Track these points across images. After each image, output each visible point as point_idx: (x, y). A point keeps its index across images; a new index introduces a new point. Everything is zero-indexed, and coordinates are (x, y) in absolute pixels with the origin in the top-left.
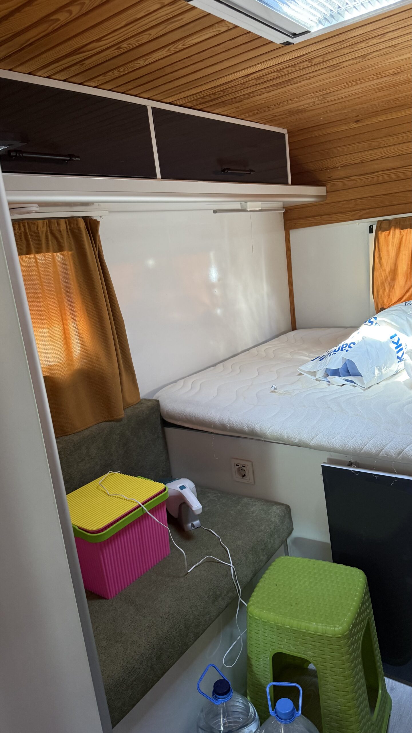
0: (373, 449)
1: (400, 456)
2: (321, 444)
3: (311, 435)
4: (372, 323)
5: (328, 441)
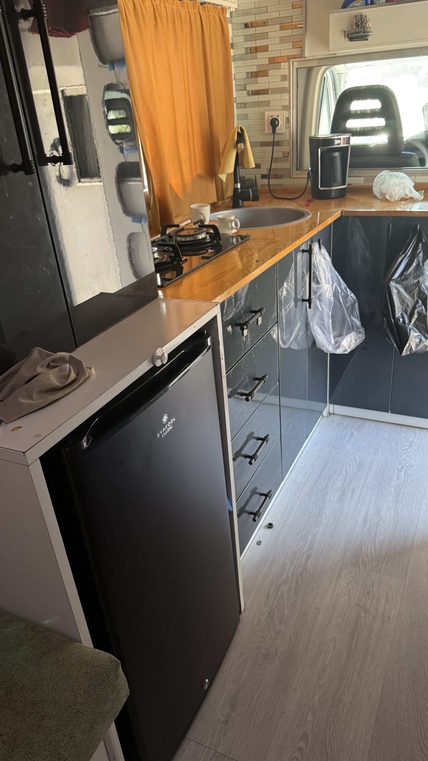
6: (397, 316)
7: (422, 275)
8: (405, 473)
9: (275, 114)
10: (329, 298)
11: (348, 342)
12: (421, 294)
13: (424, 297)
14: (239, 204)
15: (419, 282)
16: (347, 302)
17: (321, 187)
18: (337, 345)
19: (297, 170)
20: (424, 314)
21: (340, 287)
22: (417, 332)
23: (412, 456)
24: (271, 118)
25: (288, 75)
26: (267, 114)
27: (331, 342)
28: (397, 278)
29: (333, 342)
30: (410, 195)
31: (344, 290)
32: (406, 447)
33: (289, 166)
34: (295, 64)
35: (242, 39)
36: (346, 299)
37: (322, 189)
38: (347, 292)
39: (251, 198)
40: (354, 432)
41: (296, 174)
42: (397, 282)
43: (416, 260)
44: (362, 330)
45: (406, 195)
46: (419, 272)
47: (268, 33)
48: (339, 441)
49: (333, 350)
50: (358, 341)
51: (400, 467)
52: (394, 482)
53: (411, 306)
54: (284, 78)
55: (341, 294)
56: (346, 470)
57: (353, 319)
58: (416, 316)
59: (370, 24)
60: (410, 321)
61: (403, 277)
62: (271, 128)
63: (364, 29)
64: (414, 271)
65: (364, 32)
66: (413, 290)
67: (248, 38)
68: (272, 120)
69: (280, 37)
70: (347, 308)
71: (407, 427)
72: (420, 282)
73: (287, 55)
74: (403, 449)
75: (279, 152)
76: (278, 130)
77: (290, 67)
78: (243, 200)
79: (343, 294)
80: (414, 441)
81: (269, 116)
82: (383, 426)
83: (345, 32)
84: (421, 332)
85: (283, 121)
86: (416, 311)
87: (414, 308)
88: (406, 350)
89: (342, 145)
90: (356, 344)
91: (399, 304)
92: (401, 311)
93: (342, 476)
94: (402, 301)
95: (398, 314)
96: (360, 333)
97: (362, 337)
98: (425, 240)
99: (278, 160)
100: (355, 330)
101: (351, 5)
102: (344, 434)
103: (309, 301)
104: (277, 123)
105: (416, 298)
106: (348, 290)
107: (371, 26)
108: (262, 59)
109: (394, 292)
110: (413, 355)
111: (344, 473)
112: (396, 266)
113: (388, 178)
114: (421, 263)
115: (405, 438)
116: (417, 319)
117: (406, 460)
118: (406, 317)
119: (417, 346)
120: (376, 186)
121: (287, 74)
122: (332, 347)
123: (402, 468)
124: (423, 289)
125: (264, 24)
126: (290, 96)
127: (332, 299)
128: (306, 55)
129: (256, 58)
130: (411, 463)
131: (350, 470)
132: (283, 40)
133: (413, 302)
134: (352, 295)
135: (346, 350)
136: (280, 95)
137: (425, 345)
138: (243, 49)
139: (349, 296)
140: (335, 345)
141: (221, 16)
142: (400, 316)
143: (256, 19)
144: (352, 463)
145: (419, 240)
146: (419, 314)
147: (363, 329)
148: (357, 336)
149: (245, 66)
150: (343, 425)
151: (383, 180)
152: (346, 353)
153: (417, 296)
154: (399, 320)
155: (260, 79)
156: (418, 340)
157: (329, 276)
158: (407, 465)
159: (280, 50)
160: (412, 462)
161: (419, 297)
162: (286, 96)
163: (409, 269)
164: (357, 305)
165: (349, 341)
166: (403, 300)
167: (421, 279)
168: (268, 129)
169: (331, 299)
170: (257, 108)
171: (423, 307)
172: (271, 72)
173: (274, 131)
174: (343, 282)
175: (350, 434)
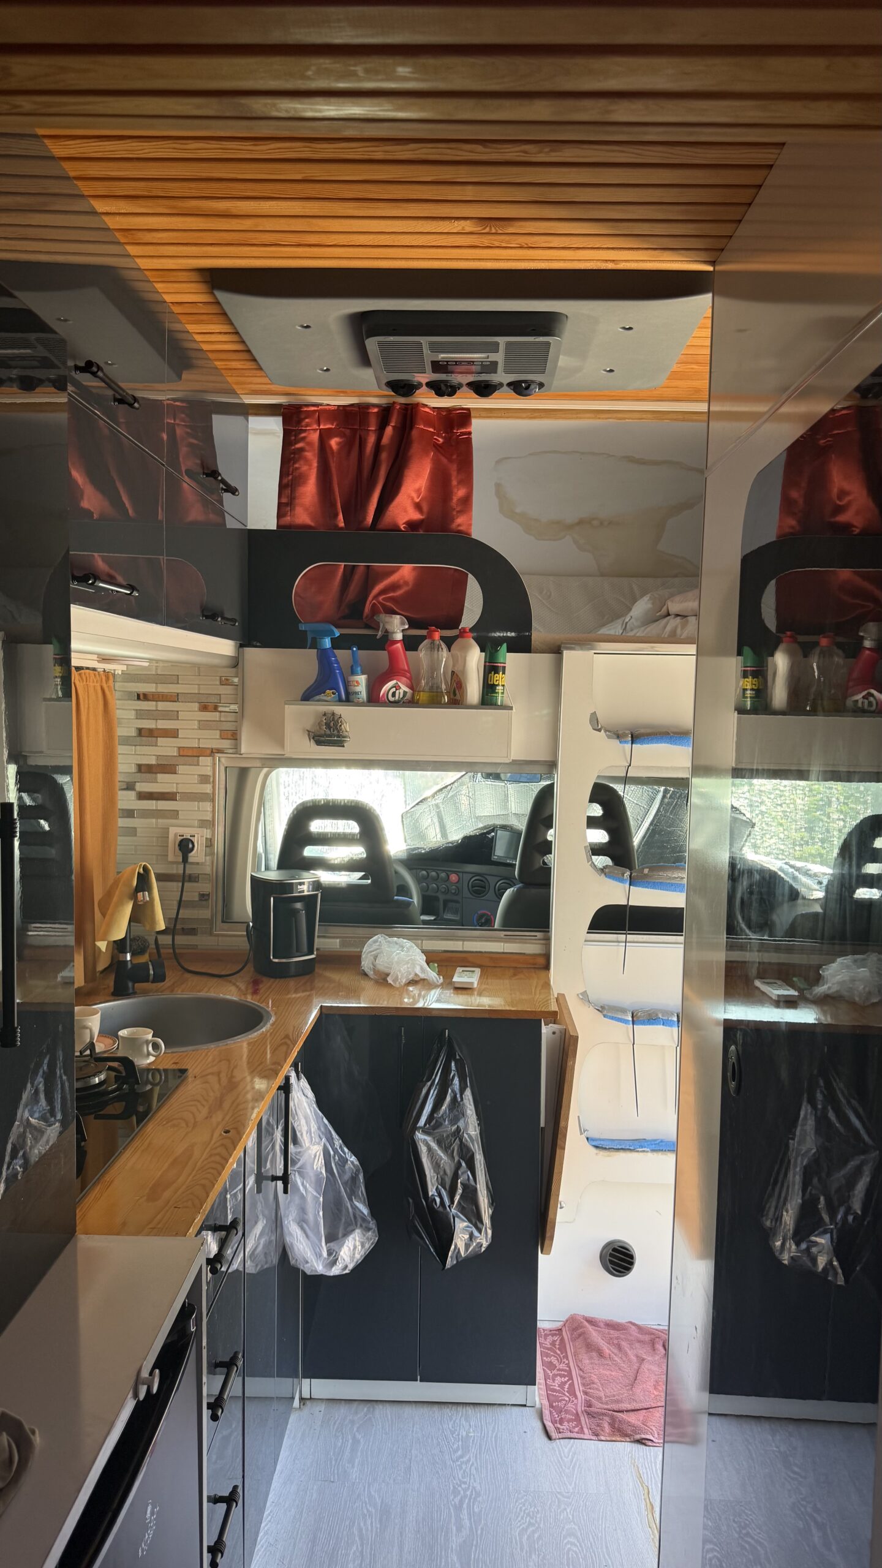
6: (430, 1194)
7: (461, 1115)
8: (469, 1514)
9: (187, 833)
10: (319, 1170)
11: (350, 1249)
12: (464, 1150)
13: (471, 1153)
14: (127, 988)
15: (458, 1130)
16: (344, 1172)
17: (274, 958)
18: (331, 1258)
19: (223, 922)
20: (473, 1186)
21: (332, 1145)
22: (464, 1221)
23: (474, 1471)
24: (180, 838)
25: (211, 775)
26: (173, 831)
27: (321, 1255)
28: (425, 1125)
29: (325, 1254)
30: (422, 976)
31: (340, 1151)
32: (460, 1453)
33: (210, 914)
34: (223, 760)
35: (132, 715)
36: (344, 1166)
37: (276, 960)
38: (345, 1154)
39: (151, 978)
40: (359, 1436)
41: (221, 929)
42: (425, 1132)
43: (450, 1091)
44: (373, 1224)
45: (416, 975)
46: (458, 1111)
47: (178, 712)
48: (333, 1463)
49: (325, 1270)
50: (367, 1246)
51: (457, 1500)
52: (454, 1538)
53: (450, 1172)
54: (204, 779)
55: (334, 1159)
56: (360, 1530)
57: (357, 1204)
58: (460, 1191)
59: (346, 727)
60: (452, 1202)
61: (434, 1121)
62: (180, 854)
63: (338, 732)
64: (449, 1110)
65: (338, 736)
66: (451, 1145)
67: (140, 714)
68: (182, 841)
69: (199, 721)
70: (345, 1184)
71: (450, 1406)
72: (460, 1130)
73: (210, 747)
74: (454, 1457)
75: (192, 891)
76: (193, 857)
77: (214, 764)
78: (135, 981)
79: (337, 1158)
80: (470, 1435)
81: (176, 835)
82: (408, 1410)
83: (308, 731)
84: (470, 1221)
85: (202, 844)
86: (459, 1181)
87: (456, 1176)
88: (451, 1257)
89: (306, 893)
90: (362, 1253)
91: (432, 1171)
92: (437, 1184)
93: (354, 1548)
94: (436, 1166)
95: (432, 1191)
96: (368, 1229)
97: (372, 1237)
98: (459, 1056)
99: (191, 905)
100: (359, 1226)
101: (317, 697)
102: (340, 1444)
103: (285, 1178)
104: (190, 846)
105: (457, 1158)
106: (346, 1150)
107: (348, 730)
108: (166, 748)
109: (423, 1149)
110: (464, 1264)
111: (357, 1538)
112: (420, 1101)
113: (385, 947)
114: (458, 1096)
115: (452, 1433)
116: (462, 1196)
117: (465, 1483)
118: (444, 1193)
119: (467, 1246)
120: (366, 957)
121: (210, 773)
122: (323, 1264)
123: (461, 1502)
124: (467, 1141)
125: (175, 698)
126: (214, 807)
127: (324, 1172)
128: (243, 751)
129: (156, 746)
130: (474, 1488)
131: (367, 1530)
132: (203, 725)
133: (453, 1166)
134: (353, 1159)
135: (346, 1267)
136: (196, 803)
137: (479, 1243)
138: (133, 730)
139: (349, 1162)
140: (328, 1259)
141: (105, 686)
142: (436, 1194)
143: (158, 691)
144: (368, 1510)
145: (450, 1056)
146: (465, 1186)
147: (375, 1221)
148: (364, 1235)
149: (135, 754)
150: (335, 1423)
151: (378, 949)
152: (347, 1271)
153: (459, 1154)
154: (435, 1200)
155: (160, 777)
156: (466, 1237)
157: (314, 1127)
158: (468, 1493)
159: (199, 739)
160: (475, 1485)
161: (462, 1157)
162: (208, 806)
163: (442, 1106)
164: (361, 1177)
165: (352, 1248)
166: (436, 1163)
167: (461, 1124)
168: (174, 855)
169: (321, 1173)
170: (154, 820)
171: (469, 1173)
172: (181, 769)
173: (185, 860)
174: (337, 1137)
175: (350, 1441)
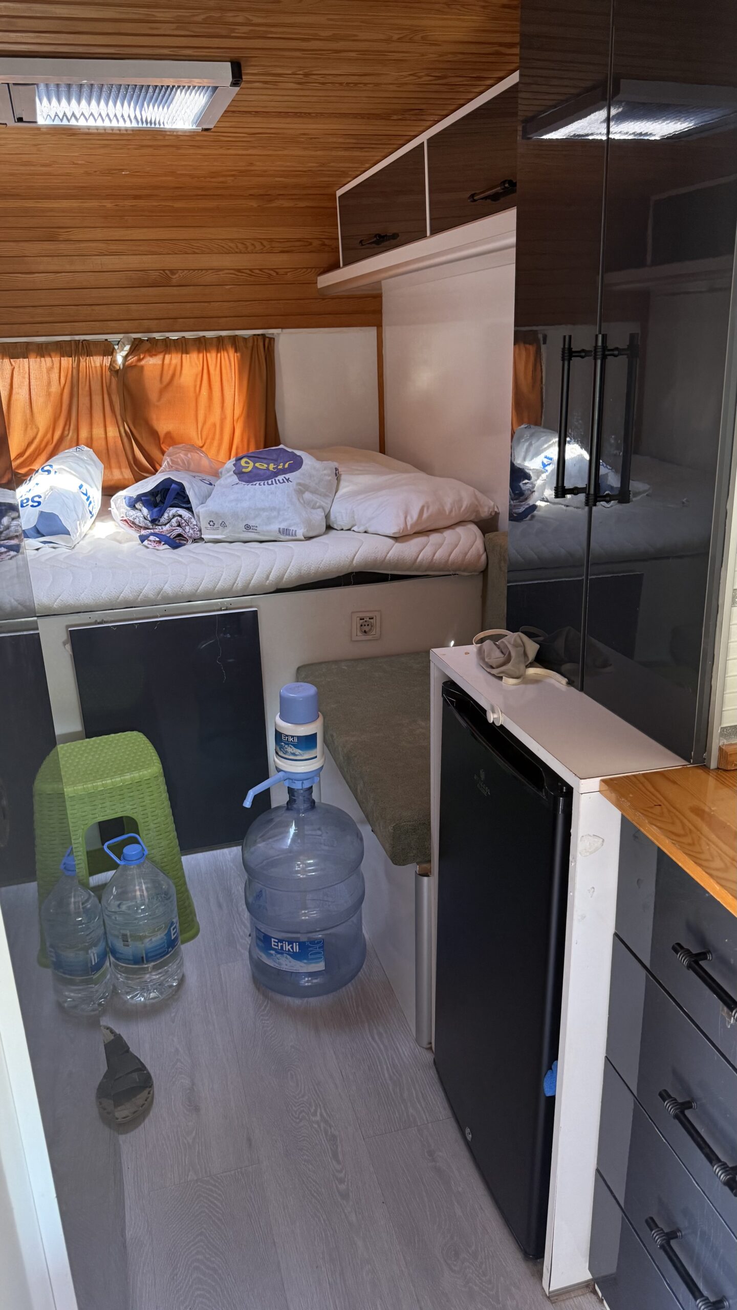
0: (131, 595)
1: (159, 597)
2: (68, 603)
3: (52, 596)
4: (49, 472)
5: (77, 598)
